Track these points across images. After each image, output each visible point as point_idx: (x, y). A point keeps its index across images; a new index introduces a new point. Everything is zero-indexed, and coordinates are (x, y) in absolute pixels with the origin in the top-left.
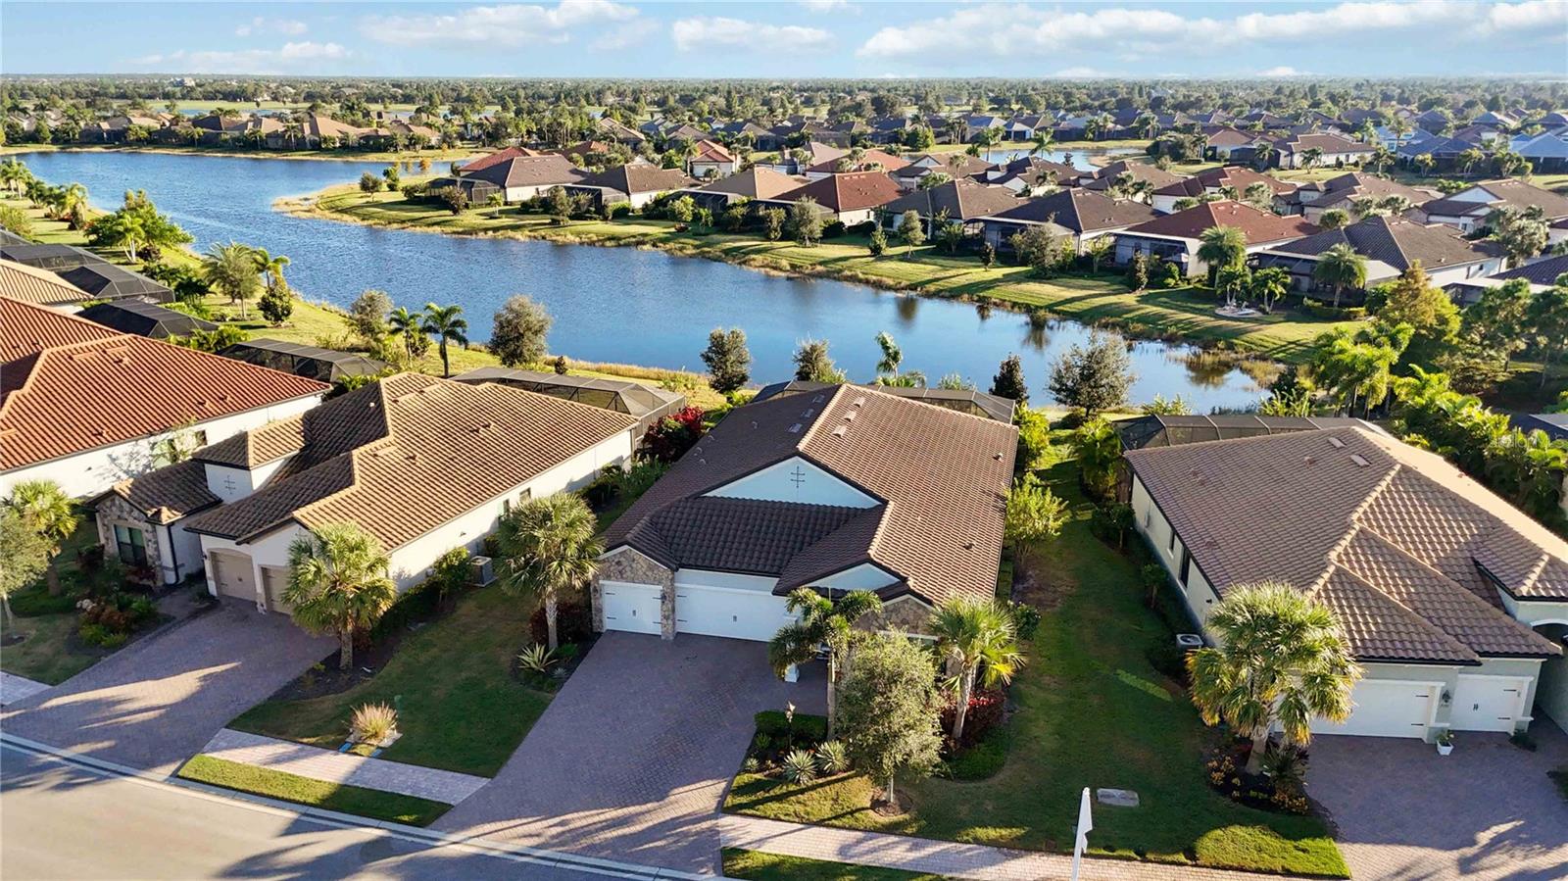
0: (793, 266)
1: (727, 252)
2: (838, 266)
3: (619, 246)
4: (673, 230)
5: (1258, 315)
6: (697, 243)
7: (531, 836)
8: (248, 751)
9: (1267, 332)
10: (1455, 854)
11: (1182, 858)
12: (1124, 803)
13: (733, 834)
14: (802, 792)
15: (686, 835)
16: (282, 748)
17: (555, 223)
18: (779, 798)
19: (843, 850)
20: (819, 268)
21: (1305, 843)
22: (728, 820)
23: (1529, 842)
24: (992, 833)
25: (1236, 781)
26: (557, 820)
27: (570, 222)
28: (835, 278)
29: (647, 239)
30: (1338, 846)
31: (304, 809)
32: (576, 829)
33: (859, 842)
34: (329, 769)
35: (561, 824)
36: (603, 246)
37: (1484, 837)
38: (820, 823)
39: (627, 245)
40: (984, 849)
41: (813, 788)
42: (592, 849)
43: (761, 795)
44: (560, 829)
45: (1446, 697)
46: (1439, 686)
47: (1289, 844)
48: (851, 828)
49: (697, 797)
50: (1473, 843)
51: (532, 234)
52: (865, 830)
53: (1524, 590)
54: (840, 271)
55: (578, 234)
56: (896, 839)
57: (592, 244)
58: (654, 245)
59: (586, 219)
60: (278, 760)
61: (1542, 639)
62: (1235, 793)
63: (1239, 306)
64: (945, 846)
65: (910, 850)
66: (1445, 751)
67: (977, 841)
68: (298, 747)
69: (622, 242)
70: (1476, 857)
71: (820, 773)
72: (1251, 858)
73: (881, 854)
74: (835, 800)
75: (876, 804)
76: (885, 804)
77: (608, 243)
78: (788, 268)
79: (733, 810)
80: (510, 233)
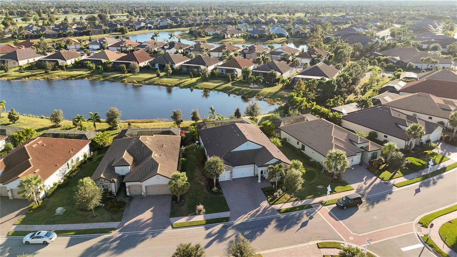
0: (139, 82)
1: (114, 78)
2: (151, 80)
3: (76, 79)
4: (89, 72)
5: (258, 86)
6: (102, 76)
7: (246, 218)
8: (180, 220)
9: (263, 91)
10: (363, 182)
11: (334, 193)
12: (322, 187)
13: (276, 208)
14: (279, 199)
15: (269, 210)
16: (186, 218)
17: (46, 73)
18: (277, 200)
19: (292, 205)
20: (147, 82)
21: (346, 186)
22: (273, 206)
23: (368, 179)
24: (310, 197)
25: (333, 180)
26: (248, 214)
27: (52, 72)
28: (153, 85)
29: (84, 76)
30: (351, 185)
31: (205, 225)
32: (252, 214)
33: (294, 203)
34: (200, 218)
35: (249, 214)
36: (71, 79)
37: (364, 179)
38: (286, 202)
39: (79, 78)
40: (310, 199)
41: (280, 197)
42: (257, 216)
43: (274, 201)
44: (249, 215)
45: (352, 161)
46: (351, 159)
47: (345, 187)
48: (291, 202)
49: (265, 204)
50: (363, 180)
51: (42, 77)
52: (293, 201)
53: (359, 142)
54: (153, 82)
55: (59, 76)
56: (298, 201)
57: (67, 79)
58: (88, 78)
59: (56, 70)
60: (188, 220)
61: (362, 149)
62: (334, 182)
63: (253, 84)
64: (305, 200)
65: (301, 202)
66: (353, 169)
67: (309, 198)
68: (189, 217)
69: (77, 78)
70: (365, 182)
71: (280, 195)
72: (342, 190)
73: (298, 204)
74: (285, 198)
75: (291, 197)
76: (292, 197)
77: (72, 78)
78: (137, 82)
79: (273, 204)
80: (34, 77)
